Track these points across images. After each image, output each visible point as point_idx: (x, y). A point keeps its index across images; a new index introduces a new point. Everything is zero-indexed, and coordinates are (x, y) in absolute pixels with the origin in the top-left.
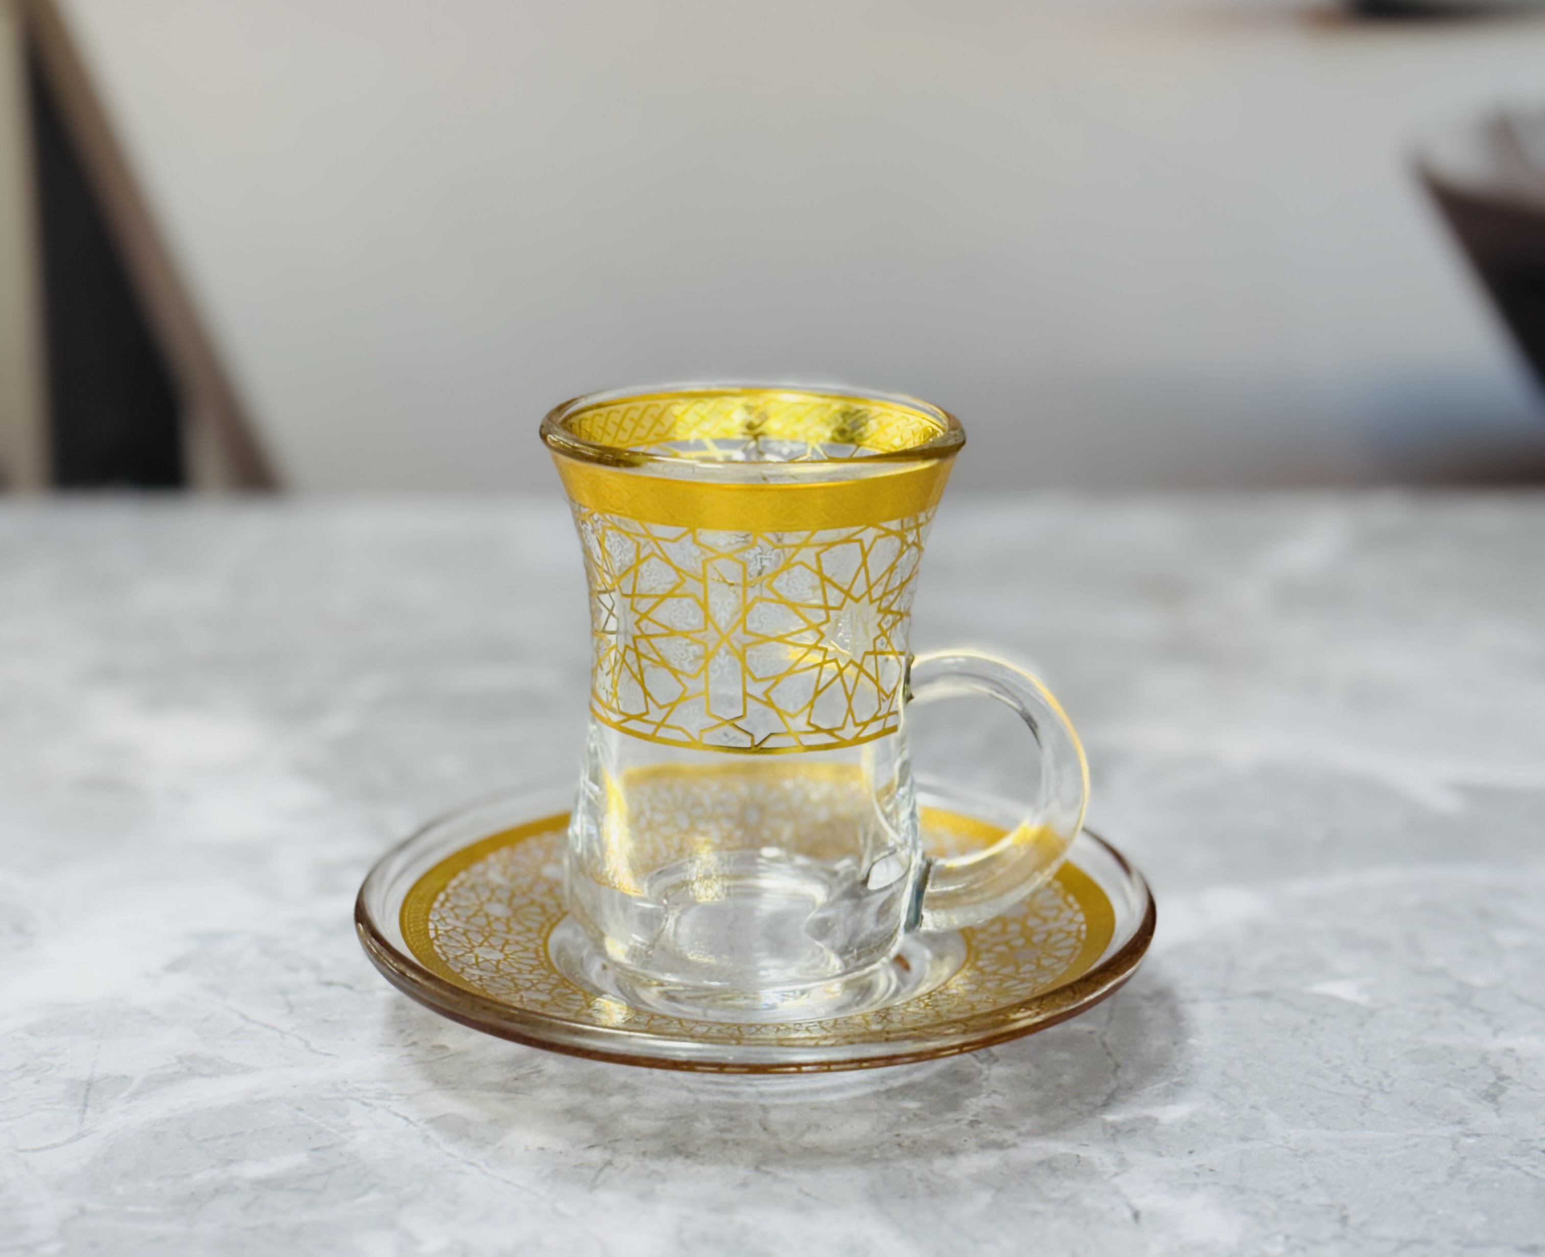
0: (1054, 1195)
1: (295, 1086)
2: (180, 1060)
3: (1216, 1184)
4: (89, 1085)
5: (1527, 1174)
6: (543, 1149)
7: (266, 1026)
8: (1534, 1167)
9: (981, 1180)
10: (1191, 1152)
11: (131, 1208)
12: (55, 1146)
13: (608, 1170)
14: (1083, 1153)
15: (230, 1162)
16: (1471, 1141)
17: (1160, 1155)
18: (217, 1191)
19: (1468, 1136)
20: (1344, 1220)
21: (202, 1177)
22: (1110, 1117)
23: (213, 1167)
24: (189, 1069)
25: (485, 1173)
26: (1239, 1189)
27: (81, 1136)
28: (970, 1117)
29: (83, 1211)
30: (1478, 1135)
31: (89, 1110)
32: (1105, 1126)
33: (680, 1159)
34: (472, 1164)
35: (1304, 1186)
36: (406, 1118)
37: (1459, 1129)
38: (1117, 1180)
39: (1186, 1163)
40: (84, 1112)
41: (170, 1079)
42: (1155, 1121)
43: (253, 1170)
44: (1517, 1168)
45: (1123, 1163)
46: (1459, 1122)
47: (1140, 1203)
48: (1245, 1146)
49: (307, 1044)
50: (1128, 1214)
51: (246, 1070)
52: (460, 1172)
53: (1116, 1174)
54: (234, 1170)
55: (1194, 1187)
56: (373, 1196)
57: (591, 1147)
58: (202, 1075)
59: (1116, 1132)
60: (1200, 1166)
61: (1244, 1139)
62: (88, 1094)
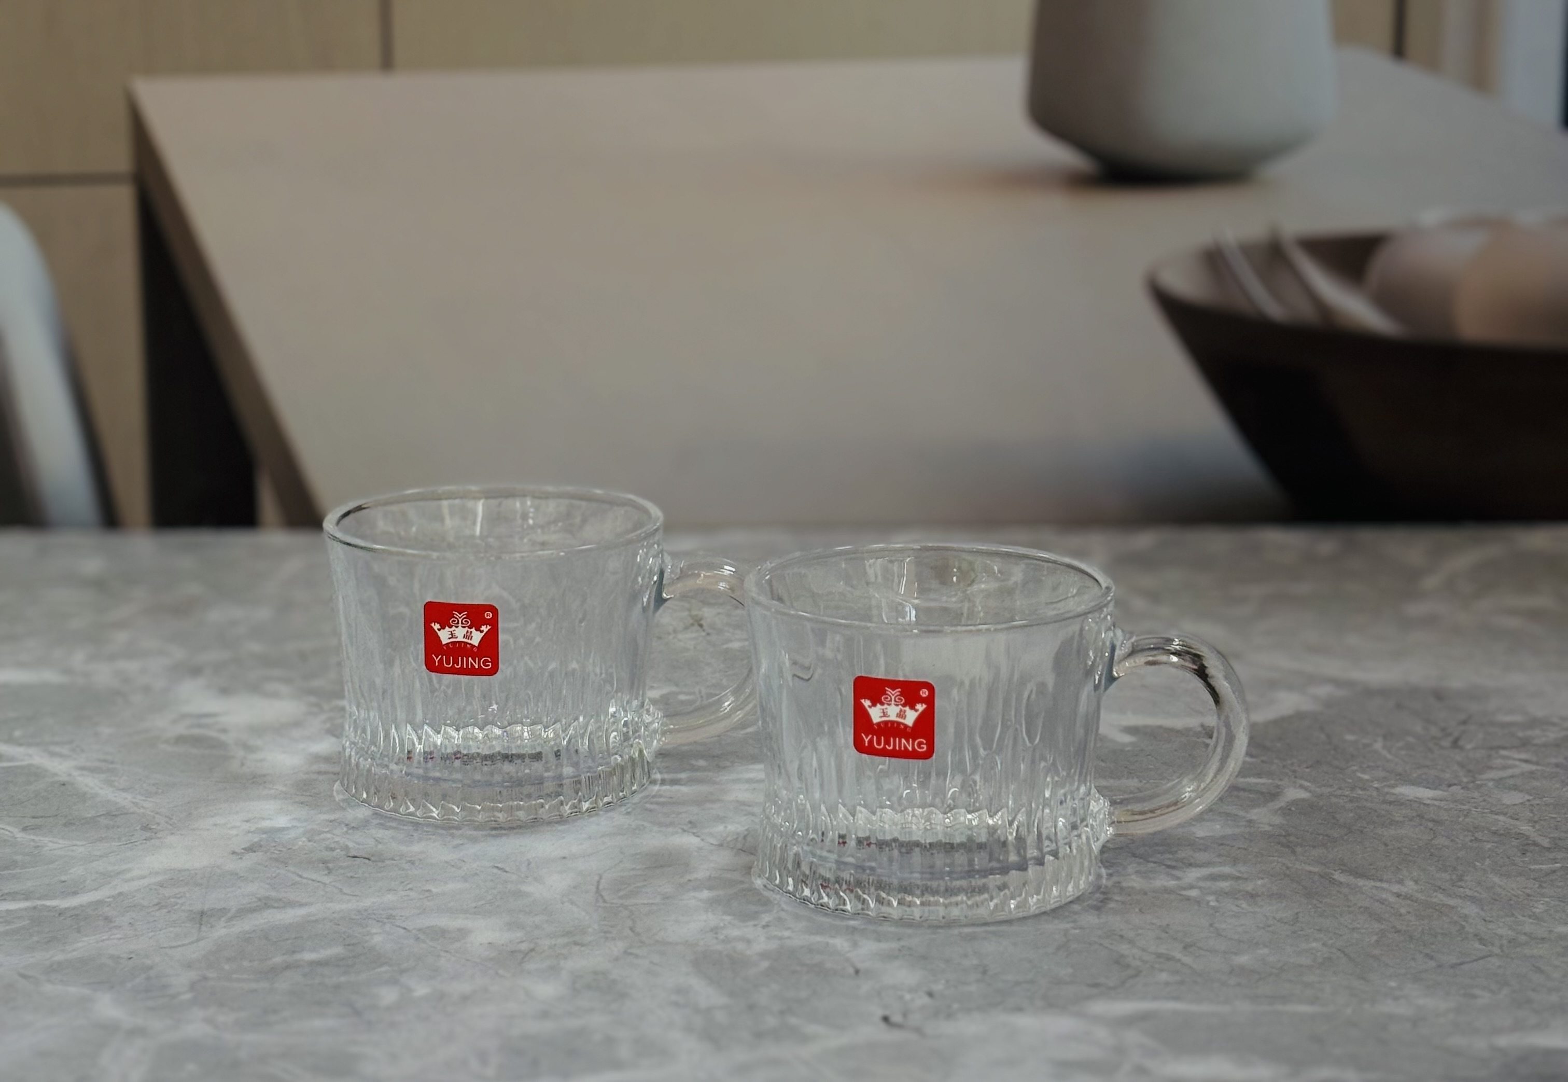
1: (333, 913)
2: (260, 900)
3: (911, 955)
4: (202, 914)
5: (1107, 948)
6: (490, 943)
7: (313, 880)
8: (1112, 944)
11: (234, 975)
12: (183, 945)
13: (533, 954)
14: (831, 941)
15: (294, 952)
16: (1077, 931)
17: (879, 941)
18: (288, 967)
19: (1075, 929)
20: (985, 972)
21: (278, 960)
23: (284, 954)
24: (265, 904)
25: (454, 956)
26: (924, 958)
27: (198, 940)
28: (764, 923)
29: (205, 978)
30: (1082, 928)
31: (203, 926)
32: (848, 927)
33: (577, 948)
34: (447, 952)
36: (405, 928)
37: (1072, 925)
38: (848, 955)
39: (894, 945)
40: (200, 928)
41: (252, 910)
43: (309, 956)
44: (1101, 945)
45: (854, 946)
47: (860, 966)
49: (341, 890)
50: (851, 971)
51: (301, 905)
52: (439, 956)
53: (849, 952)
54: (297, 957)
56: (385, 967)
57: (522, 942)
58: (274, 908)
60: (903, 947)
62: (202, 917)
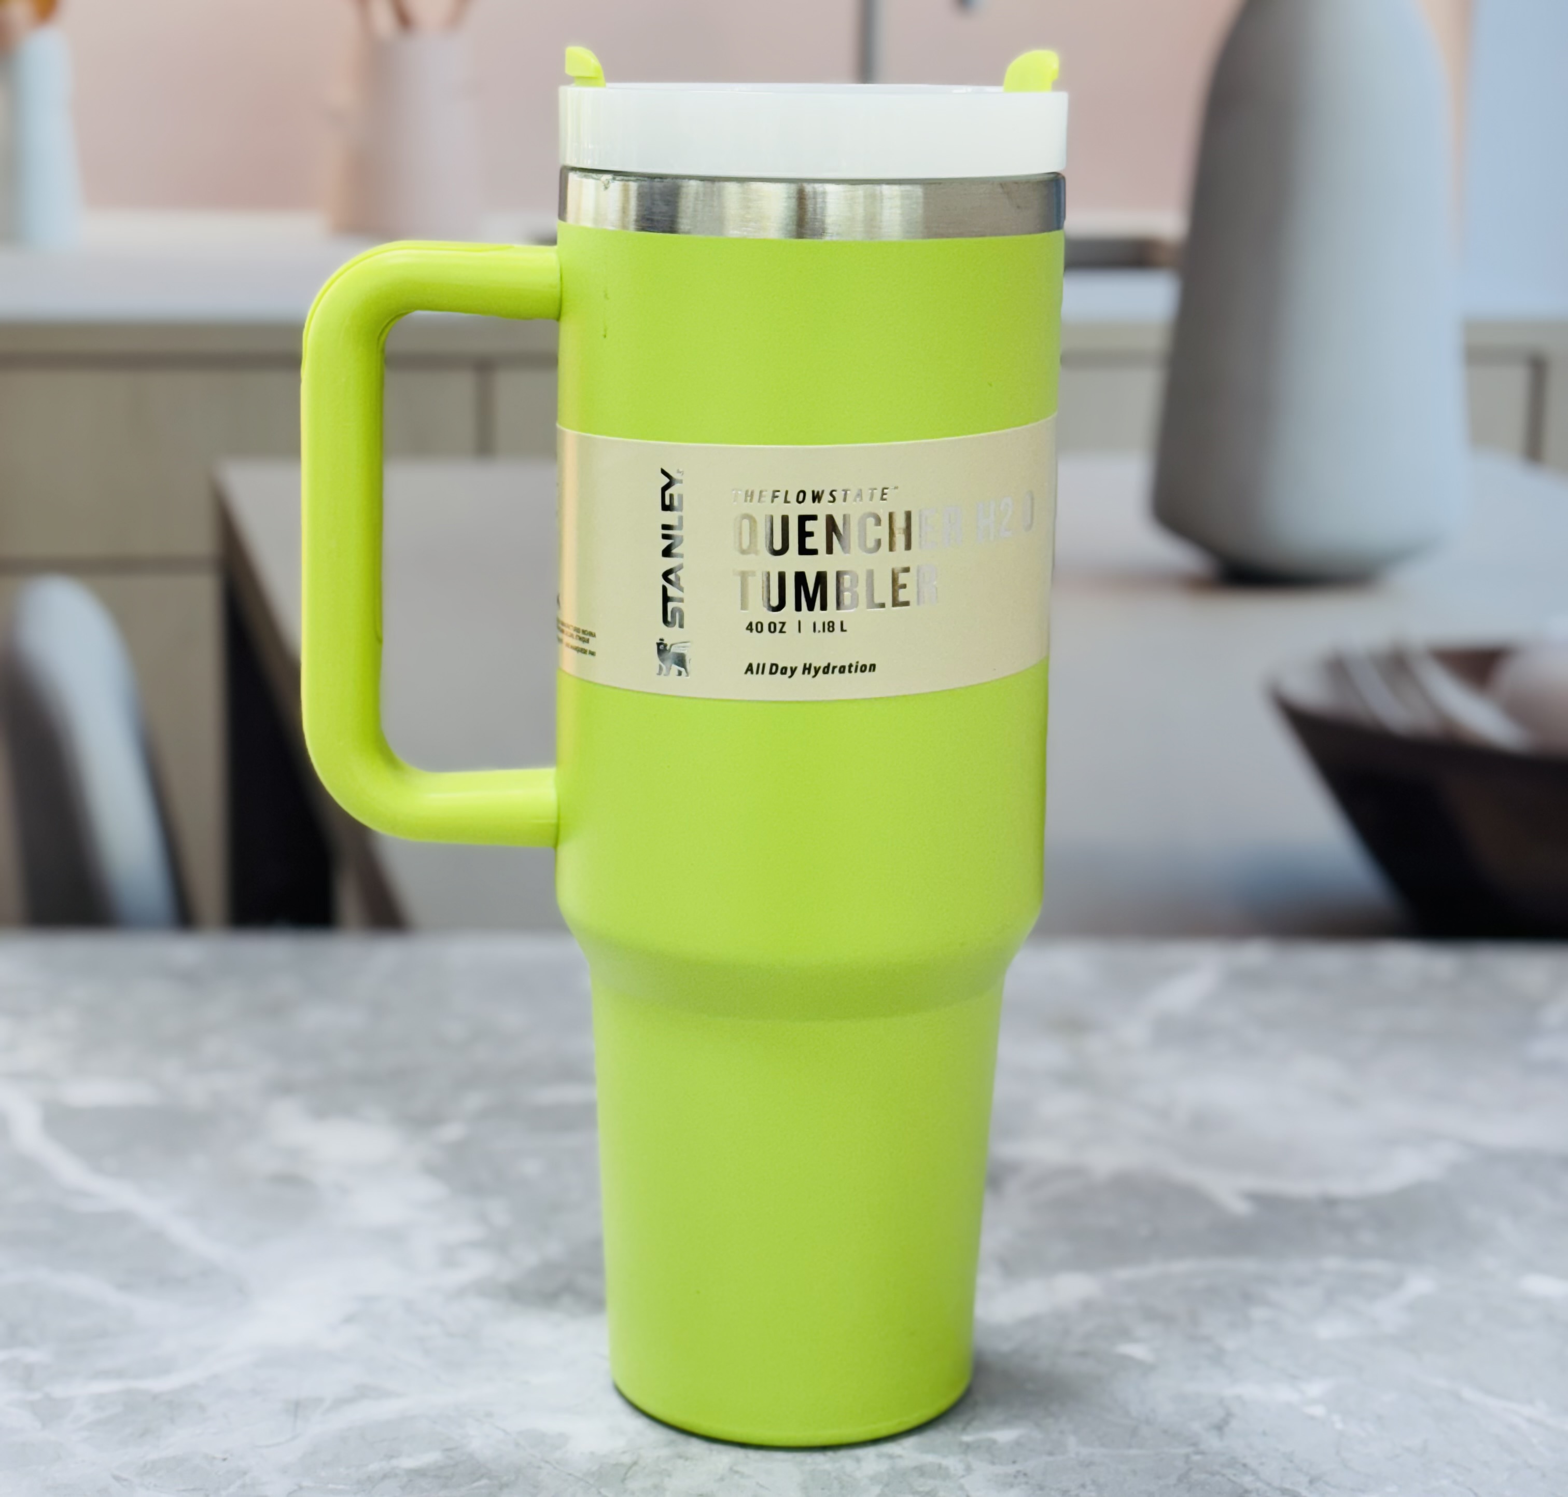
0: (921, 1489)
1: (431, 1406)
2: (355, 1387)
3: (1027, 1483)
4: (297, 1404)
5: (1229, 1480)
6: (592, 1453)
7: (411, 1365)
8: (1235, 1475)
9: (874, 1479)
10: (1014, 1462)
11: (331, 1486)
12: (278, 1444)
14: (945, 1462)
15: (391, 1457)
16: (1198, 1457)
17: (993, 1463)
18: (385, 1476)
19: (1197, 1454)
21: (374, 1467)
22: (967, 1438)
23: (381, 1459)
25: (555, 1468)
26: (1041, 1488)
27: (293, 1438)
29: (301, 1488)
30: (1202, 1453)
31: (298, 1421)
32: (961, 1444)
33: (680, 1462)
34: (547, 1462)
35: (1083, 1486)
36: (504, 1431)
37: (1192, 1449)
38: (962, 1481)
39: (1011, 1469)
40: (295, 1421)
41: (351, 1400)
42: (994, 1442)
43: (408, 1463)
44: (1223, 1475)
45: (969, 1469)
46: (1195, 1444)
48: (1050, 1459)
49: (438, 1378)
51: (398, 1396)
52: (539, 1468)
53: (963, 1476)
54: (394, 1462)
55: (1012, 1486)
56: (484, 1482)
57: (624, 1452)
58: (371, 1398)
59: (967, 1448)
60: (1018, 1472)
61: (1051, 1454)
62: (297, 1408)
